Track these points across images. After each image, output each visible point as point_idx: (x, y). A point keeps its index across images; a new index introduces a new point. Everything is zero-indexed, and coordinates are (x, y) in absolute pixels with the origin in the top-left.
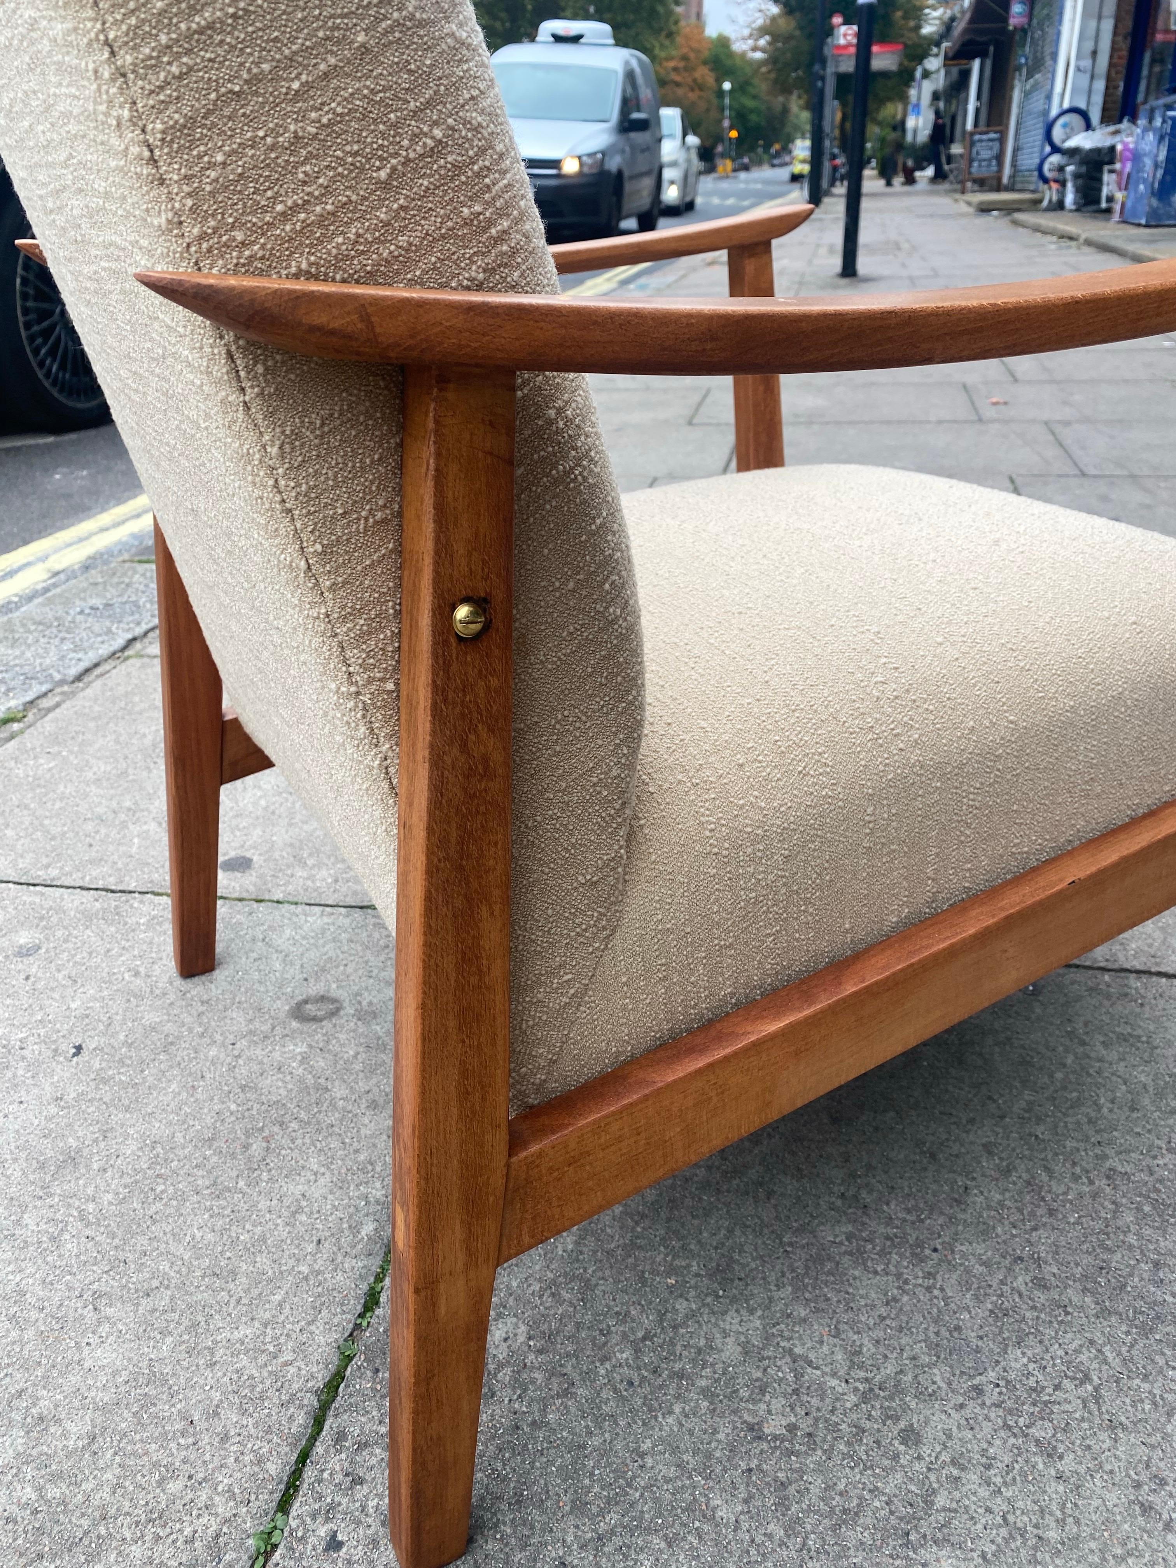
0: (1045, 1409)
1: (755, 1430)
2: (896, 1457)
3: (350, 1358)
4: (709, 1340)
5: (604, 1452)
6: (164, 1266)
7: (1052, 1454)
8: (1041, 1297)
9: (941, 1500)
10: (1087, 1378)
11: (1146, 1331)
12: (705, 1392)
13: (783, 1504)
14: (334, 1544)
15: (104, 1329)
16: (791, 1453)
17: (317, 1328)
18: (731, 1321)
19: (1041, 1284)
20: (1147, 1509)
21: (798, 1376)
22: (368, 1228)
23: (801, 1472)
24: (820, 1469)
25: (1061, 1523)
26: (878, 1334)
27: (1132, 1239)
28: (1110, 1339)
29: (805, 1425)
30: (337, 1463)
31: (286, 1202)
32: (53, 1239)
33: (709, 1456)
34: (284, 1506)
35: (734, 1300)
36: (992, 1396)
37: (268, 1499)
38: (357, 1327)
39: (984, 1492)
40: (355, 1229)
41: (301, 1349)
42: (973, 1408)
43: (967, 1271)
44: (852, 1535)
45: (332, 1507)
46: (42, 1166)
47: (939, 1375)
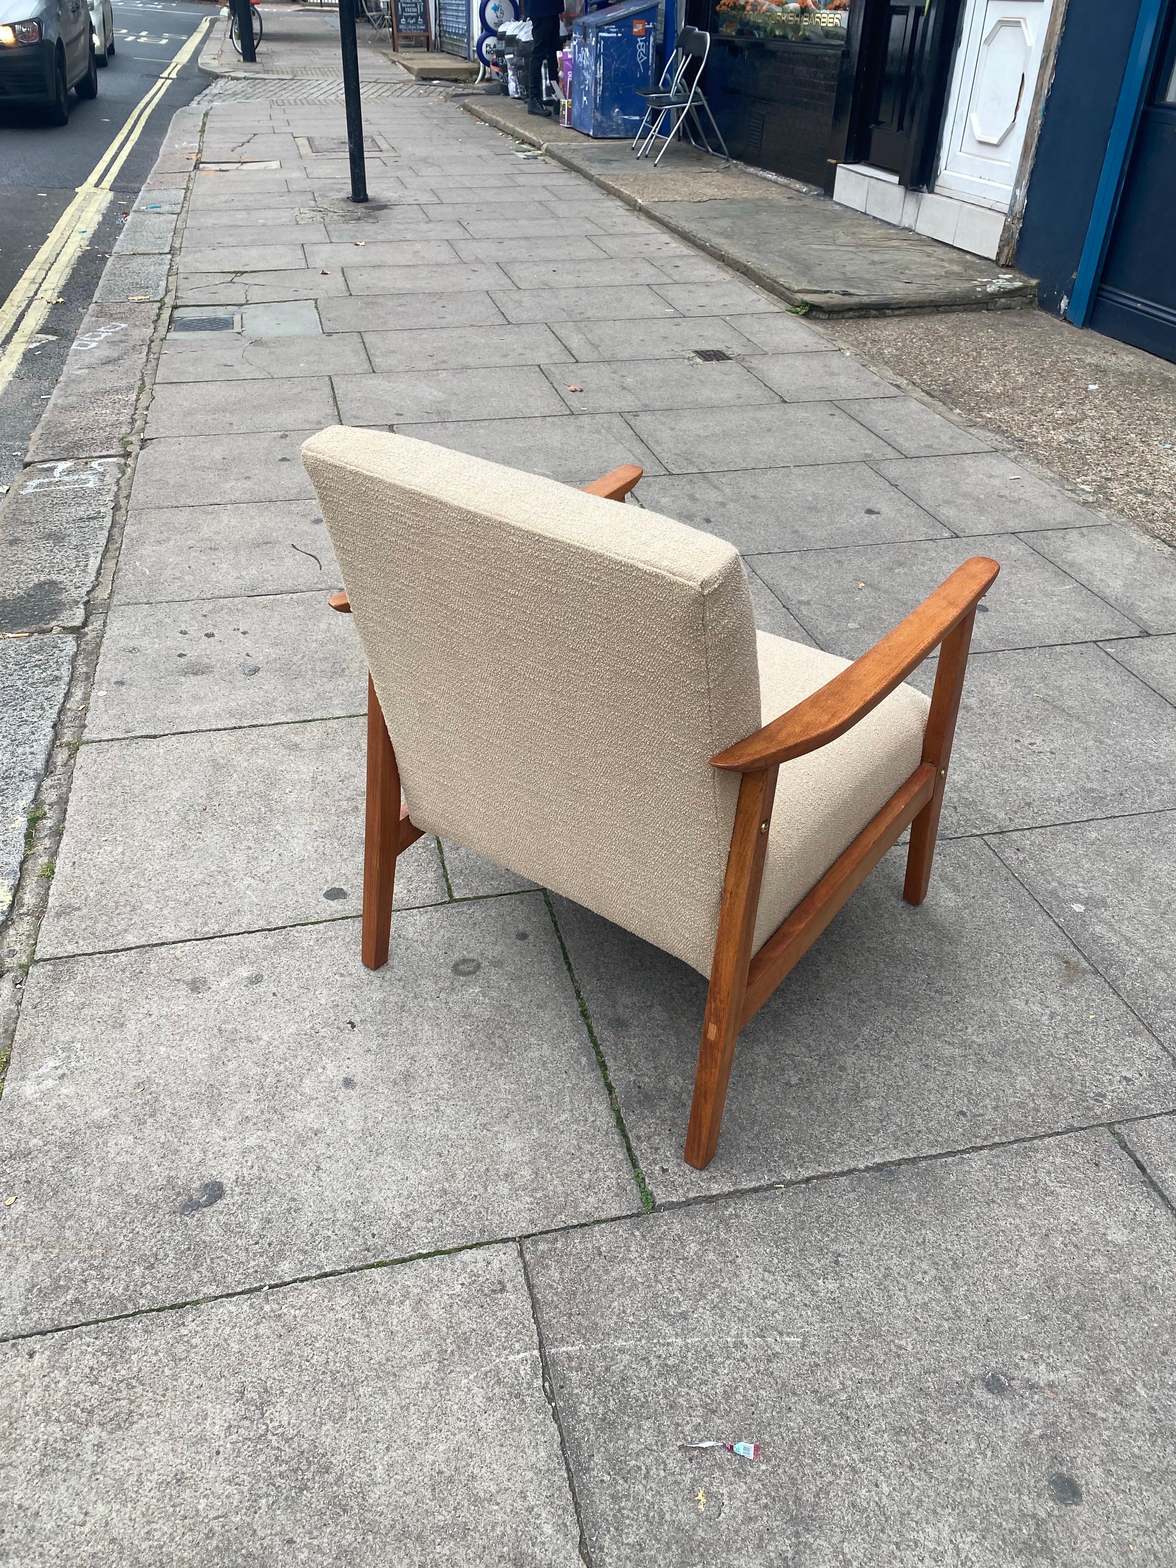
0: (882, 1045)
1: (788, 1084)
2: (841, 1077)
3: (618, 1111)
4: (754, 1059)
5: (740, 1109)
6: (503, 1105)
7: (890, 1059)
8: (864, 1006)
9: (862, 1085)
10: (891, 1030)
11: (904, 1007)
12: (763, 1078)
13: (811, 1104)
14: (664, 1171)
15: (500, 1136)
16: (804, 1088)
17: (595, 1104)
18: (757, 1049)
19: (861, 1001)
20: (927, 1066)
21: (793, 1061)
22: (584, 1060)
23: (812, 1092)
24: (818, 1089)
25: (902, 1079)
26: (813, 1037)
27: (886, 974)
28: (894, 1014)
29: (805, 1077)
30: (644, 1145)
31: (536, 1061)
32: (436, 1111)
33: (777, 1098)
34: (635, 1165)
35: (753, 1041)
36: (863, 1046)
37: (627, 1166)
38: (611, 1099)
39: (874, 1078)
40: (578, 1062)
41: (595, 1114)
42: (858, 1052)
43: (834, 1004)
44: (839, 1106)
45: (654, 1160)
46: (395, 1083)
47: (842, 1045)
